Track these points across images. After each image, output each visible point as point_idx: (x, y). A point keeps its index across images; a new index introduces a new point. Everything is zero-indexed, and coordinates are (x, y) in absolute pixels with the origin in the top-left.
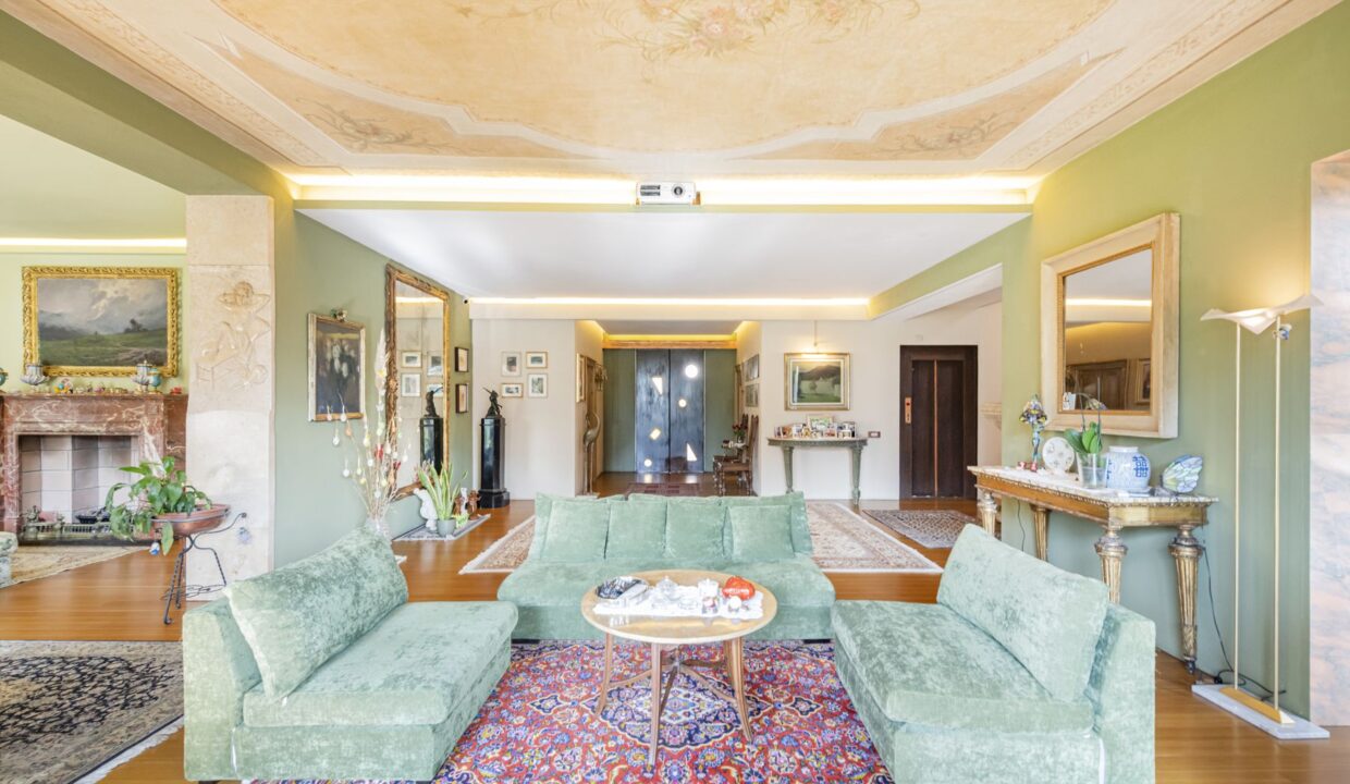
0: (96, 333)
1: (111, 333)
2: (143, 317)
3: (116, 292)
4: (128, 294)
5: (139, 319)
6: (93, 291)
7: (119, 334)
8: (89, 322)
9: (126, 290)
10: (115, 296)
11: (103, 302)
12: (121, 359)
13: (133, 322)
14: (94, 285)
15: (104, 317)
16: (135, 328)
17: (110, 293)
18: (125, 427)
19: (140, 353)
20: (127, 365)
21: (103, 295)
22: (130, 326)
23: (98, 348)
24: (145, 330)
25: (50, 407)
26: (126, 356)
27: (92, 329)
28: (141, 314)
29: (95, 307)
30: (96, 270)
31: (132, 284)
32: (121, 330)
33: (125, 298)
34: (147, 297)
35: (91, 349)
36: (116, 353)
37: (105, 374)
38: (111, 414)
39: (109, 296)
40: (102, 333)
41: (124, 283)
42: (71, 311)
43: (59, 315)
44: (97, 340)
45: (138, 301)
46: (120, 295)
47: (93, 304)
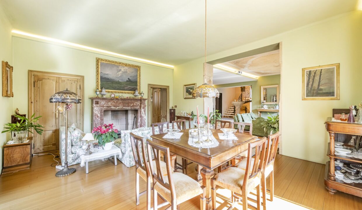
0: (118, 81)
1: (123, 81)
2: (131, 78)
3: (124, 70)
4: (127, 71)
5: (130, 78)
6: (117, 69)
7: (125, 82)
8: (116, 77)
9: (127, 70)
10: (124, 71)
11: (120, 72)
12: (125, 89)
13: (129, 79)
14: (118, 67)
15: (121, 76)
16: (129, 81)
17: (123, 70)
18: (135, 107)
19: (130, 87)
20: (127, 90)
21: (120, 70)
22: (128, 80)
23: (119, 85)
24: (132, 81)
25: (114, 102)
26: (127, 88)
27: (117, 80)
28: (131, 77)
29: (118, 73)
30: (120, 63)
31: (128, 68)
32: (126, 81)
33: (126, 72)
34: (132, 72)
35: (117, 85)
36: (124, 87)
37: (122, 93)
38: (131, 104)
39: (122, 71)
40: (120, 81)
41: (126, 68)
42: (111, 73)
43: (107, 74)
44: (118, 83)
45: (130, 73)
46: (125, 71)
47: (118, 72)
